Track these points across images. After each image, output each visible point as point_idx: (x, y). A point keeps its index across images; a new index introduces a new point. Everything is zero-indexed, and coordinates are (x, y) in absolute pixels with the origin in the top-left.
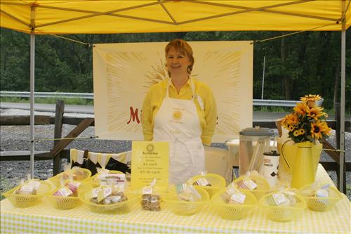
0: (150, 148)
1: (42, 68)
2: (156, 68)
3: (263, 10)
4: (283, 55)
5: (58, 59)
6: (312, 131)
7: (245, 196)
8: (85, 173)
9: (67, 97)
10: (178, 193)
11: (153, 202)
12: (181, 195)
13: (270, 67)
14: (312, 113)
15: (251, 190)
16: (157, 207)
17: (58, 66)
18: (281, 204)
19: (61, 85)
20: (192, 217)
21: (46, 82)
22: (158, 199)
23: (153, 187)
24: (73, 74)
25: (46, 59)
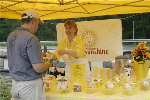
0: (78, 66)
1: (40, 31)
2: (82, 32)
3: (125, 5)
4: (142, 20)
5: (47, 27)
6: (143, 57)
7: (113, 85)
8: (53, 77)
9: (51, 43)
10: (88, 85)
11: (78, 88)
12: (89, 85)
13: (136, 25)
14: (143, 49)
15: (118, 82)
16: (80, 90)
17: (47, 30)
18: (128, 88)
19: (48, 38)
20: (93, 94)
21: (42, 37)
22: (80, 87)
23: (78, 83)
24: (53, 33)
25: (42, 27)
